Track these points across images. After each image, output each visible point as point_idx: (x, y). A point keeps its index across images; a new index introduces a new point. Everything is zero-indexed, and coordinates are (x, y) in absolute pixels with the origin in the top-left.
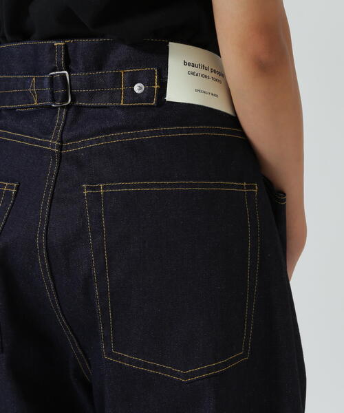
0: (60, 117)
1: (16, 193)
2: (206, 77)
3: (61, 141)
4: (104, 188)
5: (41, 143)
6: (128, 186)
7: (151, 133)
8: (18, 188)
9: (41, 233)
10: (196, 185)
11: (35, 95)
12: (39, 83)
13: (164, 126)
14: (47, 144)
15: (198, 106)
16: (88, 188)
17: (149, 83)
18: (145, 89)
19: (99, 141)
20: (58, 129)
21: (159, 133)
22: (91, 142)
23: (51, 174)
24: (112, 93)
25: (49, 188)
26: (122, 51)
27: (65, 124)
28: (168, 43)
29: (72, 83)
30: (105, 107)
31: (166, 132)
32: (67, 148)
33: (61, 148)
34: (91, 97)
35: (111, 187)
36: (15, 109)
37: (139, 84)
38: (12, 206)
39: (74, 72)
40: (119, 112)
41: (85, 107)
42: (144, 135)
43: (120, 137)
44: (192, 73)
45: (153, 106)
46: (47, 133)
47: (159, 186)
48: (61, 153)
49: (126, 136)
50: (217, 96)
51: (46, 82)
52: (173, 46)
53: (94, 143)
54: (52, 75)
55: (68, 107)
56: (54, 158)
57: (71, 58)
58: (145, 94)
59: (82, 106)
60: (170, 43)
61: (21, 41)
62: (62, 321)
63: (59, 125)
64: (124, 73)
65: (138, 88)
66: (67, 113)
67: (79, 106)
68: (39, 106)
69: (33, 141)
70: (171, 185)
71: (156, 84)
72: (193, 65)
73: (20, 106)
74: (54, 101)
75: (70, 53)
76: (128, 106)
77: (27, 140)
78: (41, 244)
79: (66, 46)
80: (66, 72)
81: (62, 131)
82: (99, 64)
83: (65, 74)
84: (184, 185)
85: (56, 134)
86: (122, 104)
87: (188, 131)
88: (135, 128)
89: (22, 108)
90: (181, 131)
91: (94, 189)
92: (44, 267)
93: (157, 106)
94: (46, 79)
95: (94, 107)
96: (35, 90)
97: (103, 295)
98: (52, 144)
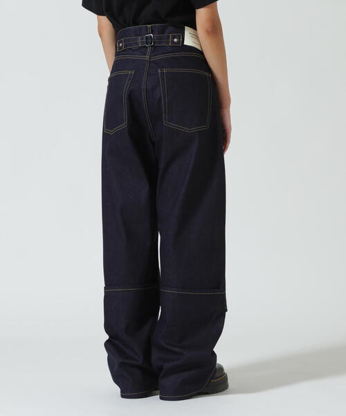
0: (149, 50)
1: (134, 74)
3: (150, 57)
4: (165, 70)
5: (143, 58)
7: (180, 54)
8: (135, 72)
9: (144, 85)
11: (140, 43)
12: (142, 39)
13: (184, 52)
14: (145, 58)
15: (193, 47)
16: (160, 70)
18: (178, 40)
19: (163, 56)
22: (160, 57)
23: (147, 67)
24: (167, 41)
25: (146, 71)
26: (170, 28)
27: (151, 52)
28: (185, 27)
29: (154, 38)
30: (164, 46)
34: (160, 43)
35: (168, 70)
36: (131, 48)
38: (133, 78)
39: (154, 35)
40: (169, 47)
42: (177, 55)
43: (170, 55)
46: (145, 54)
48: (150, 60)
49: (172, 55)
54: (147, 36)
55: (152, 46)
56: (148, 62)
57: (153, 30)
58: (178, 42)
59: (157, 46)
61: (135, 26)
63: (149, 52)
64: (171, 35)
65: (175, 40)
66: (151, 48)
67: (155, 46)
68: (141, 46)
69: (139, 57)
71: (181, 39)
72: (192, 34)
74: (147, 44)
76: (172, 46)
77: (137, 57)
79: (152, 27)
80: (152, 35)
82: (163, 32)
85: (148, 55)
86: (170, 45)
88: (175, 52)
89: (135, 48)
91: (162, 70)
93: (181, 46)
94: (145, 37)
95: (160, 46)
96: (140, 41)
97: (165, 104)
98: (147, 57)
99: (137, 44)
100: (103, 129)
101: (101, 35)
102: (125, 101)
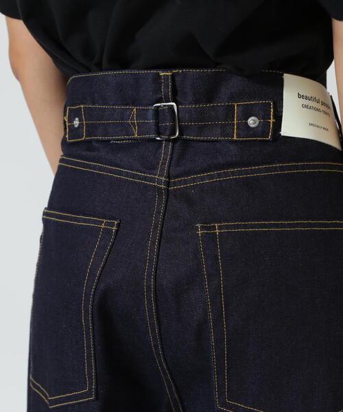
0: (166, 151)
1: (117, 231)
2: (318, 110)
3: (169, 177)
4: (220, 228)
5: (145, 179)
6: (245, 226)
7: (268, 170)
8: (119, 225)
9: (149, 276)
10: (314, 225)
11: (135, 127)
12: (141, 115)
13: (281, 162)
14: (152, 180)
15: (312, 140)
16: (202, 228)
17: (264, 117)
18: (260, 122)
19: (211, 177)
20: (164, 164)
21: (275, 169)
22: (202, 179)
23: (159, 212)
24: (223, 126)
25: (156, 227)
26: (235, 83)
27: (171, 159)
28: (283, 75)
29: (180, 115)
30: (217, 141)
31: (282, 168)
32: (175, 184)
33: (168, 184)
34: (201, 130)
35: (227, 227)
36: (109, 141)
37: (253, 118)
38: (113, 244)
39: (182, 104)
40: (232, 147)
41: (193, 140)
42: (259, 171)
43: (233, 174)
44: (306, 106)
45: (269, 141)
46: (151, 168)
47: (277, 226)
48: (168, 190)
49: (240, 173)
50: (327, 130)
51: (150, 114)
52: (288, 78)
53: (206, 179)
54: (158, 107)
55: (175, 141)
56: (160, 194)
57: (179, 89)
58: (260, 128)
59: (190, 140)
60: (285, 75)
61: (119, 70)
62: (161, 365)
63: (165, 159)
64: (238, 105)
65: (252, 122)
66: (173, 147)
67: (186, 140)
68: (140, 139)
69: (134, 176)
70: (290, 225)
71: (272, 117)
72: (307, 98)
73: (117, 138)
74: (159, 134)
75: (177, 83)
76: (242, 141)
77: (127, 175)
78: (149, 287)
79: (173, 76)
80: (174, 104)
81: (169, 166)
82: (210, 96)
83: (172, 106)
84: (304, 225)
85: (162, 170)
86: (235, 138)
87: (303, 167)
88: (249, 164)
89: (118, 140)
90: (297, 167)
91: (208, 229)
92: (150, 310)
93: (272, 141)
94: (150, 111)
95: (203, 141)
96: (136, 122)
97: (219, 341)
98: (159, 180)
99: (127, 129)
100: (29, 381)
101: (17, 76)
102: (87, 321)
